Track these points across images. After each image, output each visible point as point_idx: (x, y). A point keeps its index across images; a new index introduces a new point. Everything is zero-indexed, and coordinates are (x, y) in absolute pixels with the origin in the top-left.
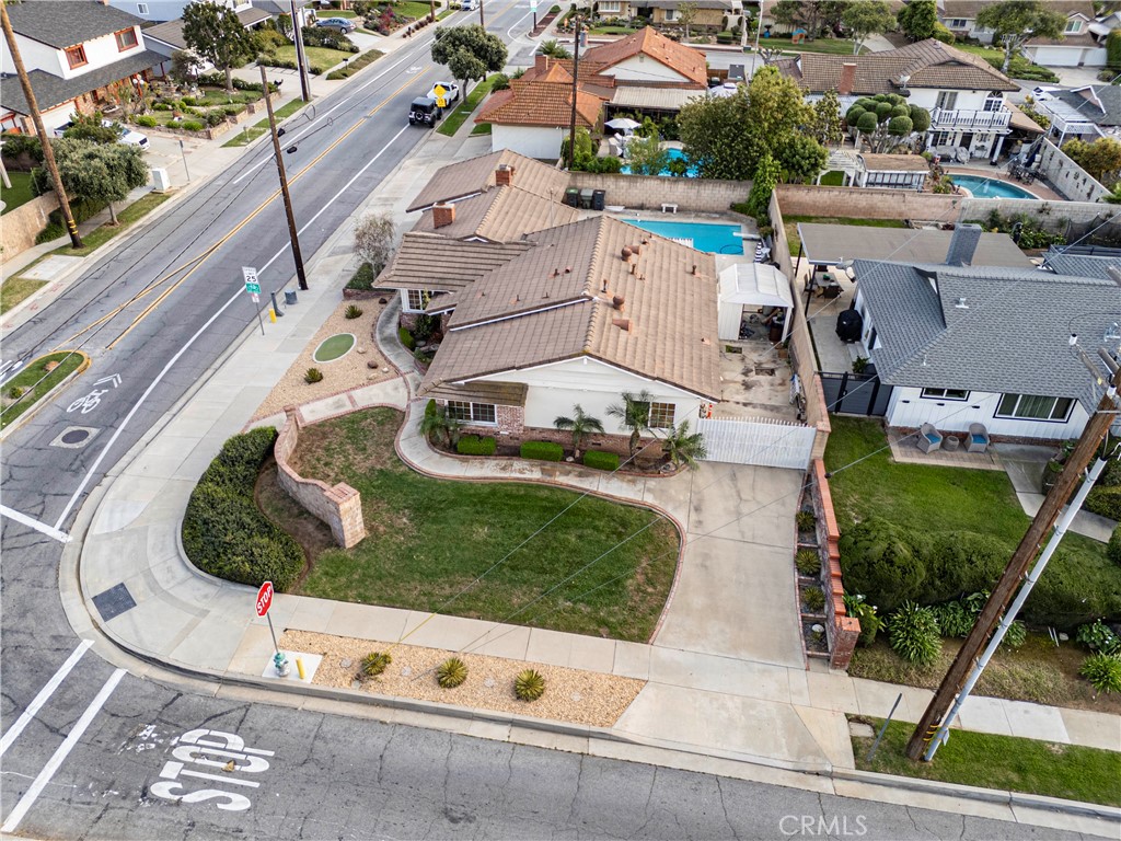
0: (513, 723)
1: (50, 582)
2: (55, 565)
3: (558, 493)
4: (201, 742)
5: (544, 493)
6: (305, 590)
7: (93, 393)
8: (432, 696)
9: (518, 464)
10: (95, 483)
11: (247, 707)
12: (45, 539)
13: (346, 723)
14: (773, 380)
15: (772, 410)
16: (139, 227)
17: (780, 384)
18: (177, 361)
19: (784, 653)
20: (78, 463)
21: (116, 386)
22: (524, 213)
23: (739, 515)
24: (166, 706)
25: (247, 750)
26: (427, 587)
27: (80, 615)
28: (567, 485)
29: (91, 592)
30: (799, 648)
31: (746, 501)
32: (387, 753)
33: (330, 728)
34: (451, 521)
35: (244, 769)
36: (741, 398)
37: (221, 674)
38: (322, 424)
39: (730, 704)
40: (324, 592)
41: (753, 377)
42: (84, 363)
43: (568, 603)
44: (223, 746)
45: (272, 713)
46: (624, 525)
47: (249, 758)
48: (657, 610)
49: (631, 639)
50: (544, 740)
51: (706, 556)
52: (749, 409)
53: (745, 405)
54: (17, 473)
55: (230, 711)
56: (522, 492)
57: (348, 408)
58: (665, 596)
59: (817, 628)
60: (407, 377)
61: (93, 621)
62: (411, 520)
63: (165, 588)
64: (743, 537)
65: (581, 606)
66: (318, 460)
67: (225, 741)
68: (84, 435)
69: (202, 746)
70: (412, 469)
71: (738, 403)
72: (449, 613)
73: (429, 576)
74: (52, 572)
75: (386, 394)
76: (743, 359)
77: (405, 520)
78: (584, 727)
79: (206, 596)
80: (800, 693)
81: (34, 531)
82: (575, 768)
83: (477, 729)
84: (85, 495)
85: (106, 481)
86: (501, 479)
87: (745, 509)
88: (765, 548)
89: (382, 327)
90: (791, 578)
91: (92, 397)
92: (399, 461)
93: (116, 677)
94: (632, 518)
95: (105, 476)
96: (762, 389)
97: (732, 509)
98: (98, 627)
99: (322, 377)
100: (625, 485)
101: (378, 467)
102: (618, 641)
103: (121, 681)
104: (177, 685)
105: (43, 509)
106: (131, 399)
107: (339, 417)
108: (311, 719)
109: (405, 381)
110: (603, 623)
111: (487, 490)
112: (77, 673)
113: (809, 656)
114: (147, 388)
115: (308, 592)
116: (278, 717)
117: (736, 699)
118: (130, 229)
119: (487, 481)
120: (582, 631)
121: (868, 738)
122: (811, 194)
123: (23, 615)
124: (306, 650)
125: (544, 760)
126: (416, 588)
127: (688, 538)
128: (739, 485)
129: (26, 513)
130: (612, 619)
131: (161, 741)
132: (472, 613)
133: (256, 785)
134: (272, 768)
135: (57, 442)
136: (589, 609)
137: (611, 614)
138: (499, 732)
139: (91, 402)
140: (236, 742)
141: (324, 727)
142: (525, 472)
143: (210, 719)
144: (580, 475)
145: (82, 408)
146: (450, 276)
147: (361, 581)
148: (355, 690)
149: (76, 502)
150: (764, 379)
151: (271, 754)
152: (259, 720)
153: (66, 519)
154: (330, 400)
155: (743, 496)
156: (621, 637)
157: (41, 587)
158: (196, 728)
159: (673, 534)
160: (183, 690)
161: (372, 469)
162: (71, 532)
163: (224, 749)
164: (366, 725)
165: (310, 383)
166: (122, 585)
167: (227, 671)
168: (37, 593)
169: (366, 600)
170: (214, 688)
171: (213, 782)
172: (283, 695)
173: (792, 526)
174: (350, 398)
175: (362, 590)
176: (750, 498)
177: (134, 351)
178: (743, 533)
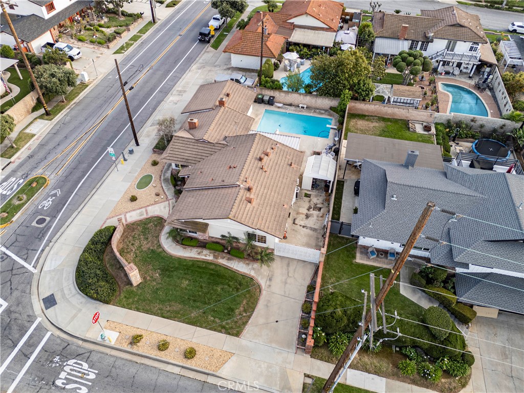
0: (183, 367)
1: (28, 291)
2: (30, 283)
3: (218, 267)
4: (74, 365)
5: (212, 267)
6: (117, 303)
7: (49, 199)
8: (155, 353)
9: (205, 252)
10: (47, 245)
11: (91, 352)
12: (27, 271)
13: (124, 362)
14: (319, 214)
15: (313, 231)
16: (74, 103)
17: (321, 217)
18: (83, 183)
19: (289, 346)
20: (41, 234)
21: (58, 195)
22: (228, 123)
23: (286, 283)
24: (64, 349)
25: (89, 369)
26: (161, 306)
27: (38, 306)
28: (222, 264)
29: (42, 297)
30: (294, 344)
31: (290, 277)
32: (136, 375)
33: (119, 363)
34: (174, 277)
35: (87, 377)
36: (302, 223)
37: (83, 338)
38: (133, 224)
39: (263, 366)
40: (124, 305)
41: (312, 212)
42: (47, 183)
43: (212, 318)
44: (81, 367)
45: (99, 355)
46: (240, 284)
47: (89, 373)
48: (245, 323)
49: (233, 335)
50: (192, 375)
51: (269, 301)
52: (305, 229)
53: (304, 227)
54: (20, 238)
55: (85, 353)
56: (204, 266)
57: (145, 216)
58: (249, 317)
59: (304, 336)
60: (170, 201)
61: (42, 309)
62: (160, 275)
63: (68, 297)
64: (285, 294)
65: (217, 320)
66: (130, 242)
67: (82, 365)
68: (45, 220)
69: (74, 367)
70: (164, 251)
71: (301, 226)
72: (168, 318)
73: (162, 302)
74: (29, 287)
75: (161, 210)
76: (310, 201)
77: (157, 275)
78: (207, 371)
79: (81, 303)
80: (290, 363)
81: (23, 267)
82: (200, 387)
83: (170, 368)
84: (43, 250)
85: (51, 244)
86: (197, 258)
87: (289, 281)
88: (292, 300)
89: (165, 172)
90: (299, 314)
91: (49, 201)
92: (160, 246)
93: (48, 335)
94: (244, 282)
95: (51, 242)
96: (313, 219)
97: (284, 280)
98: (43, 312)
99: (137, 199)
100: (244, 266)
101: (151, 248)
102: (228, 335)
103: (49, 337)
104: (68, 340)
105: (27, 257)
106: (63, 203)
107: (140, 221)
108: (112, 359)
109: (169, 204)
110: (224, 327)
111: (191, 263)
112: (35, 332)
113: (298, 348)
114: (70, 197)
115: (118, 305)
116: (101, 357)
117: (266, 364)
118: (70, 105)
119: (192, 259)
120: (215, 330)
121: (310, 384)
122: (366, 106)
123: (18, 305)
124: (113, 330)
125: (190, 383)
126: (157, 306)
127: (264, 293)
128: (289, 269)
129: (21, 258)
130: (227, 326)
131: (60, 363)
132: (176, 319)
133: (90, 384)
134: (96, 377)
135: (34, 224)
136: (219, 321)
137: (227, 324)
138: (177, 370)
139: (48, 204)
140: (85, 366)
141: (116, 363)
142: (207, 256)
143: (78, 356)
144: (228, 259)
145: (44, 206)
146: (191, 158)
147: (137, 301)
148: (129, 349)
149: (39, 254)
150: (315, 213)
151: (97, 372)
152: (94, 357)
153: (35, 262)
154: (138, 211)
155: (290, 275)
156: (229, 334)
157: (25, 293)
158: (73, 359)
159: (258, 290)
160: (70, 343)
161: (149, 249)
162: (37, 268)
163: (81, 369)
164: (130, 363)
165: (132, 201)
166: (53, 294)
167: (85, 337)
168: (23, 295)
169: (138, 310)
170: (80, 342)
171: (76, 381)
172: (104, 348)
173: (305, 290)
174: (146, 211)
175: (137, 306)
176: (292, 276)
177: (66, 177)
178: (285, 292)
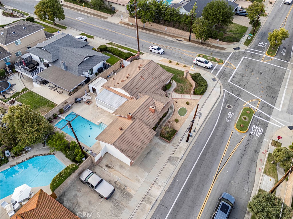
2: (223, 86)
7: (230, 117)
18: (216, 122)
20: (227, 101)
38: (187, 94)
42: (235, 125)
70: (176, 82)
75: (176, 95)
81: (228, 91)
84: (223, 95)
89: (172, 113)
98: (215, 78)
99: (186, 103)
101: (180, 83)
103: (211, 72)
105: (228, 94)
106: (222, 114)
107: (184, 94)
109: (172, 97)
124: (192, 69)
135: (232, 106)
145: (231, 114)
153: (224, 92)
154: (185, 98)
166: (214, 81)
174: (182, 97)
